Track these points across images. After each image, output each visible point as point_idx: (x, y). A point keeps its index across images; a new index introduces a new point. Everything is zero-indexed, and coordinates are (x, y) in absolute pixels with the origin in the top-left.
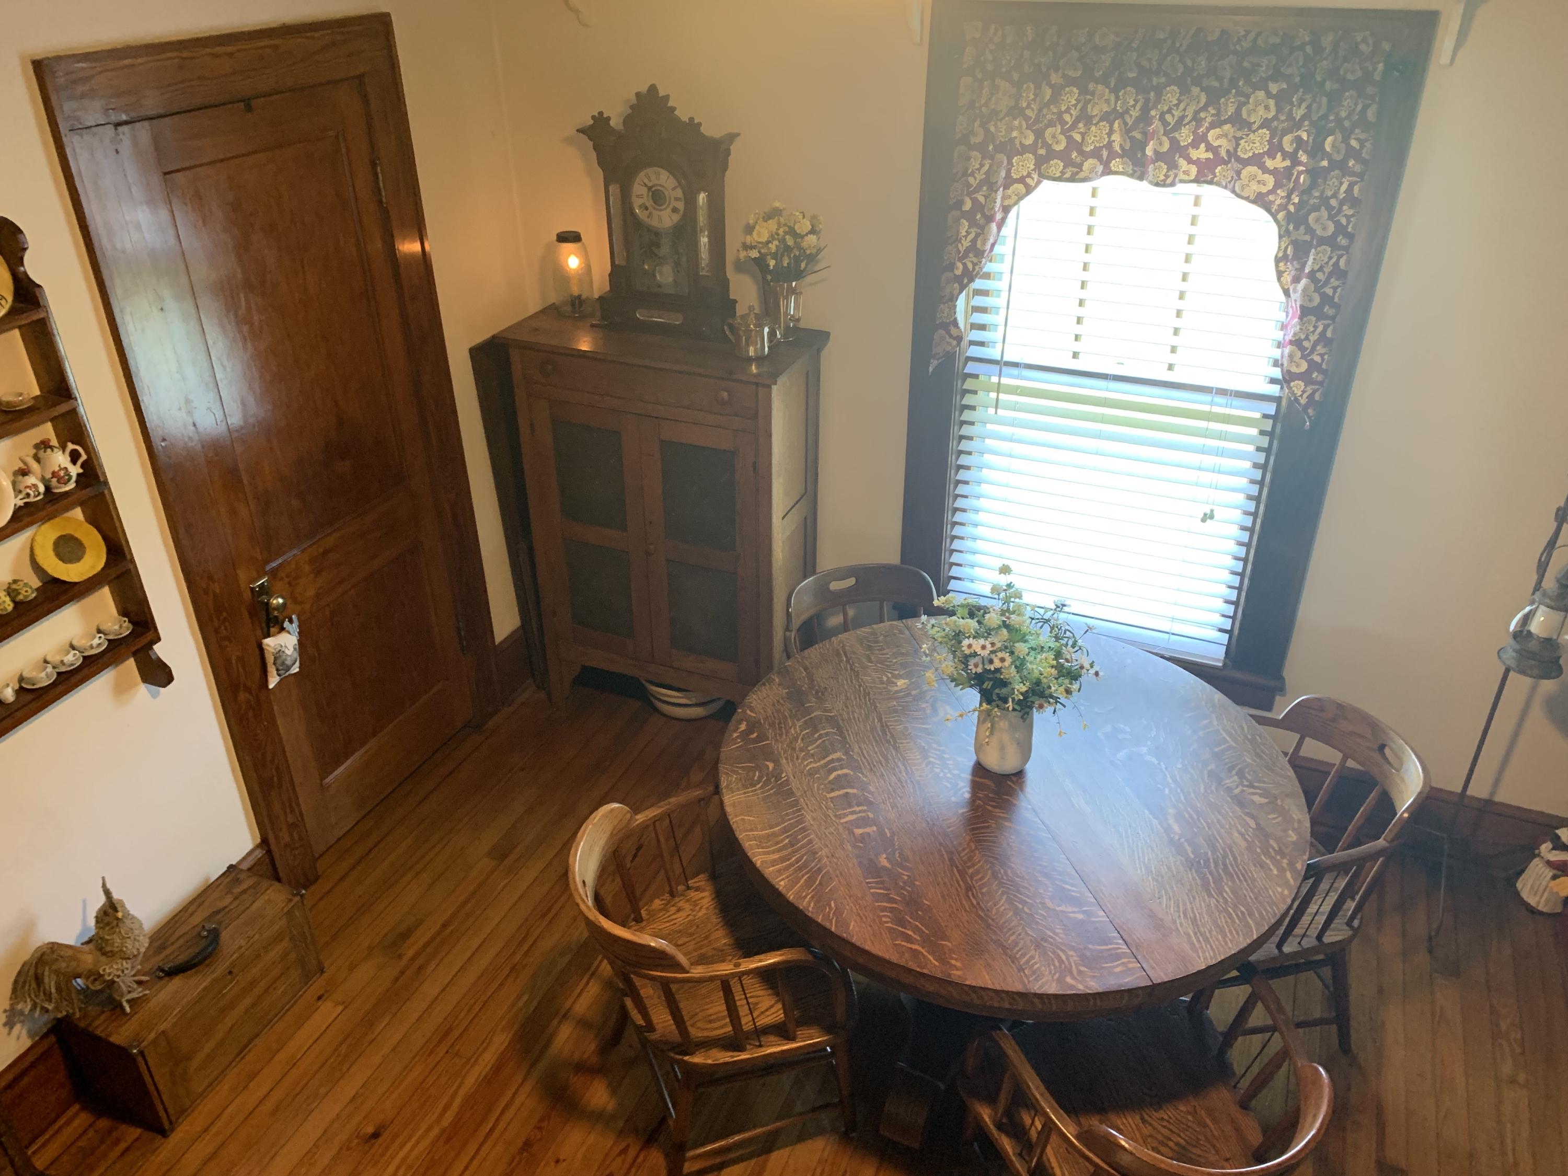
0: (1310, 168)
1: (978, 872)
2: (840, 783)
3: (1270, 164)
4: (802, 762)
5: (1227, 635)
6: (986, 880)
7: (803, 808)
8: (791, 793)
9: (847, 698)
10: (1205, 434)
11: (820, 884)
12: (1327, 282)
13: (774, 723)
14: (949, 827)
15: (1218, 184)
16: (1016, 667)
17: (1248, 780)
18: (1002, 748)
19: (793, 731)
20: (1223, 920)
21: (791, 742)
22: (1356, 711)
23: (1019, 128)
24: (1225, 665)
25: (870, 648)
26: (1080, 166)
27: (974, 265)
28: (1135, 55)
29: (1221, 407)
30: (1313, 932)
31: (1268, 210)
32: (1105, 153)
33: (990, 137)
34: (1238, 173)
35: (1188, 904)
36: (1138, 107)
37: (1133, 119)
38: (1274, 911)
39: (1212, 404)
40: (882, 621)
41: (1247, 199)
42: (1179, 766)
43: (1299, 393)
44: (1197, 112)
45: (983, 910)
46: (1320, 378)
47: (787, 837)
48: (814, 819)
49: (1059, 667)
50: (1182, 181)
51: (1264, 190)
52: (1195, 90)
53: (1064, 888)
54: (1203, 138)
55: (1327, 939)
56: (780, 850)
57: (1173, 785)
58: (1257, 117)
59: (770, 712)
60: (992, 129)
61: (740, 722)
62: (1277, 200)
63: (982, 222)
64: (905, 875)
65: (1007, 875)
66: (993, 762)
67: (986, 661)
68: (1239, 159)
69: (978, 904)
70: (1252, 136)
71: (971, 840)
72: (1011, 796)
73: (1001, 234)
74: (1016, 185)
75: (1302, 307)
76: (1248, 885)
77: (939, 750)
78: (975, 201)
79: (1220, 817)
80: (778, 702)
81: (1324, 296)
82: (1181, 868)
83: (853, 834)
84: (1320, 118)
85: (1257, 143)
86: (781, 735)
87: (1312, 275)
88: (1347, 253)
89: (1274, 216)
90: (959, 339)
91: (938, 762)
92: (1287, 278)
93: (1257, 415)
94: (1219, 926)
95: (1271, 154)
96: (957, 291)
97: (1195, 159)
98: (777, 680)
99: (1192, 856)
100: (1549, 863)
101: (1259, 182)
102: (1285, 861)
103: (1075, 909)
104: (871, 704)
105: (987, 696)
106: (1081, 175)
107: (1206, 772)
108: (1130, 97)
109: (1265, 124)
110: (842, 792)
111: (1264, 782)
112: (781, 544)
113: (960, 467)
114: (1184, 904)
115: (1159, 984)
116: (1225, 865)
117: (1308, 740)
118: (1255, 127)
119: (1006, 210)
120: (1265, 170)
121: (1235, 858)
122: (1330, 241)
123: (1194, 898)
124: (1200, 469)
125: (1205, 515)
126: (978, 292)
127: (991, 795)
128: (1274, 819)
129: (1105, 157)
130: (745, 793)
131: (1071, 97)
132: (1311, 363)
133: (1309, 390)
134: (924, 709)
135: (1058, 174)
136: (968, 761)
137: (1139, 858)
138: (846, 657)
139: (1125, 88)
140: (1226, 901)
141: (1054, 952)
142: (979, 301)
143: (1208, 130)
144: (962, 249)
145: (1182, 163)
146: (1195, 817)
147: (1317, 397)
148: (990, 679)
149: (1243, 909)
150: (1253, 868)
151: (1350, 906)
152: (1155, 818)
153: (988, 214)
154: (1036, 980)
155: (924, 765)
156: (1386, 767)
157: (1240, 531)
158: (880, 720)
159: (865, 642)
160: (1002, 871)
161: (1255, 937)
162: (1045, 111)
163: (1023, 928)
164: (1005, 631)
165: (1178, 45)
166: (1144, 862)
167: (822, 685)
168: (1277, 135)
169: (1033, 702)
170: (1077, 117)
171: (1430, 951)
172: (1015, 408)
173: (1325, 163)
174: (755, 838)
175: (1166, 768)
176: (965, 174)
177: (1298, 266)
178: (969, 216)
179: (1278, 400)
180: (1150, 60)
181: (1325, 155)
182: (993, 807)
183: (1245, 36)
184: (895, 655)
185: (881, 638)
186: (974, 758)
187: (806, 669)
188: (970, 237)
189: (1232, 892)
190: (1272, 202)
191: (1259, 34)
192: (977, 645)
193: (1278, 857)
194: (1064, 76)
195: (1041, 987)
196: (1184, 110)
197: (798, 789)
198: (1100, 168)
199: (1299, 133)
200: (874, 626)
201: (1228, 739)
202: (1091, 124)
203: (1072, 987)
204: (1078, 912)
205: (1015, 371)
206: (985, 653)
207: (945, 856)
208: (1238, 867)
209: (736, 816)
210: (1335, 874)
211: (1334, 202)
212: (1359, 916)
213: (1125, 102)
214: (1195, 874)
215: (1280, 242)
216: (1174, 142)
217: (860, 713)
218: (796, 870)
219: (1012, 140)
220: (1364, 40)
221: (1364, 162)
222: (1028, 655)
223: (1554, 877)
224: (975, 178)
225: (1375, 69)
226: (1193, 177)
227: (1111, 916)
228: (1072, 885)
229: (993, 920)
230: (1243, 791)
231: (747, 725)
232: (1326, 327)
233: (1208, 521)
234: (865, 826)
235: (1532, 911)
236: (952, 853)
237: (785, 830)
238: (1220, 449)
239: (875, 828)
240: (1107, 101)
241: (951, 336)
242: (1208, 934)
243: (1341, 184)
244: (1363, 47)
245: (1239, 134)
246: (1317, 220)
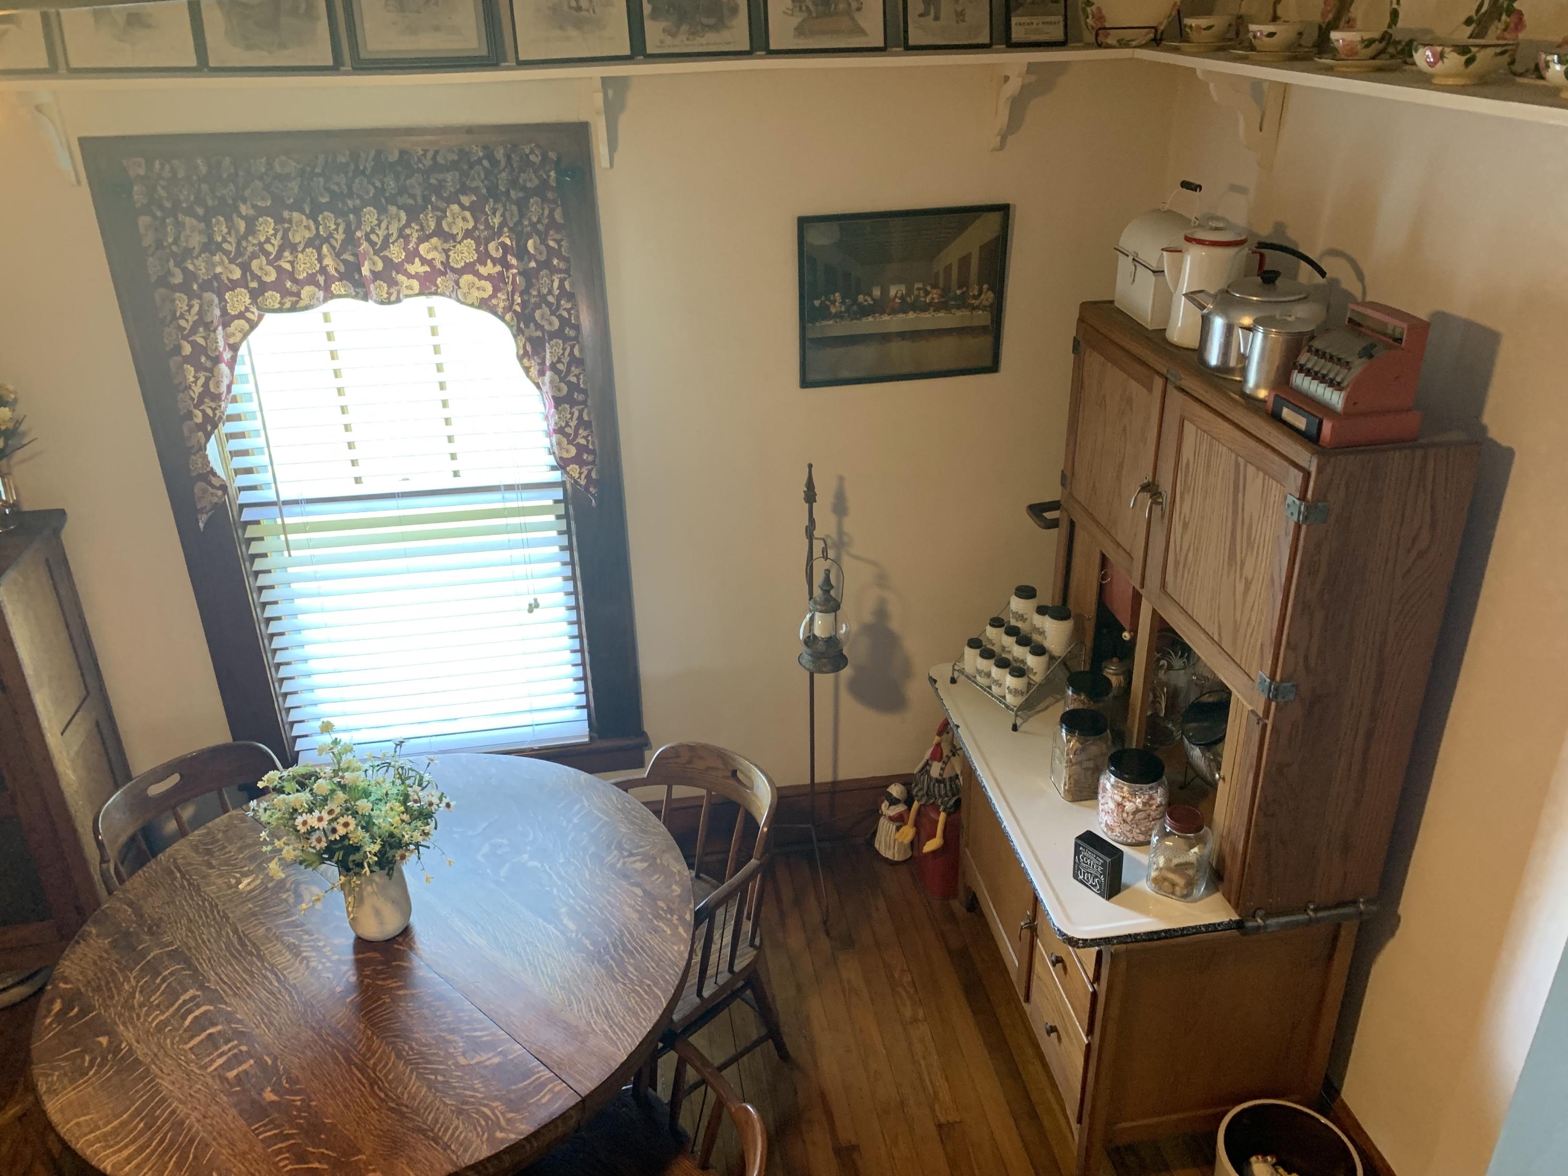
0: (521, 270)
1: (380, 1060)
2: (200, 1024)
3: (483, 270)
4: (145, 1020)
5: (586, 710)
6: (390, 1064)
7: (156, 1076)
8: (137, 1062)
9: (190, 921)
10: (507, 530)
11: (195, 1157)
12: (568, 371)
13: (99, 986)
14: (339, 1023)
15: (443, 294)
16: (363, 828)
17: (626, 850)
18: (377, 913)
19: (126, 987)
20: (633, 1001)
21: (126, 1002)
22: (705, 747)
23: (222, 263)
24: (591, 738)
25: (209, 852)
26: (298, 295)
27: (214, 410)
28: (321, 180)
29: (514, 501)
30: (724, 966)
31: (495, 313)
32: (321, 279)
33: (190, 276)
34: (457, 283)
35: (598, 999)
36: (341, 229)
37: (339, 242)
38: (676, 972)
39: (504, 500)
40: (226, 811)
41: (472, 305)
42: (562, 861)
43: (577, 476)
44: (401, 231)
45: (393, 1100)
46: (590, 458)
47: (142, 1120)
48: (173, 1083)
49: (407, 810)
50: (407, 296)
51: (486, 295)
52: (393, 209)
53: (475, 1037)
54: (416, 253)
55: (737, 969)
56: (133, 1141)
57: (560, 883)
58: (459, 227)
59: (90, 974)
60: (191, 267)
61: (52, 1002)
62: (501, 301)
63: (209, 364)
64: (298, 1100)
65: (411, 1048)
66: (373, 930)
67: (329, 833)
68: (453, 270)
69: (386, 1095)
70: (458, 246)
71: (366, 1027)
72: (402, 960)
73: (236, 373)
74: (236, 322)
75: (553, 397)
76: (648, 956)
77: (312, 940)
78: (194, 344)
79: (609, 898)
80: (101, 957)
81: (569, 384)
82: (584, 965)
83: (227, 1079)
84: (516, 224)
85: (465, 252)
86: (111, 997)
87: (553, 367)
88: (578, 342)
89: (502, 318)
90: (224, 488)
91: (314, 954)
92: (534, 372)
93: (550, 502)
94: (630, 1009)
95: (482, 260)
96: (203, 440)
97: (413, 273)
98: (94, 932)
99: (591, 948)
100: (891, 819)
101: (478, 288)
102: (675, 917)
103: (490, 1055)
104: (222, 918)
105: (345, 867)
106: (302, 304)
107: (587, 857)
108: (329, 221)
109: (468, 234)
110: (203, 1035)
111: (642, 847)
112: (68, 763)
113: (268, 620)
114: (594, 1000)
115: (588, 1095)
116: (623, 944)
117: (675, 787)
118: (459, 238)
119: (234, 348)
120: (480, 277)
121: (631, 934)
122: (558, 334)
123: (602, 990)
124: (512, 564)
125: (530, 605)
126: (231, 436)
127: (380, 968)
128: (657, 879)
129: (322, 283)
130: (74, 1089)
131: (267, 226)
132: (578, 446)
133: (585, 471)
134: (286, 901)
135: (277, 306)
136: (346, 941)
137: (542, 972)
138: (180, 871)
139: (321, 213)
140: (631, 980)
141: (478, 1112)
142: (235, 445)
143: (418, 245)
144: (195, 396)
145: (401, 278)
146: (587, 906)
147: (594, 475)
148: (339, 849)
149: (648, 982)
150: (648, 936)
151: (747, 926)
152: (550, 923)
153: (213, 355)
154: (466, 1151)
155: (297, 964)
156: (741, 788)
157: (567, 612)
158: (235, 931)
159: (201, 847)
160: (406, 1047)
161: (665, 1005)
162: (244, 244)
163: (441, 1100)
164: (340, 794)
165: (362, 168)
166: (548, 974)
167: (156, 916)
168: (482, 243)
169: (394, 856)
170: (280, 246)
171: (828, 934)
172: (309, 545)
173: (533, 264)
174: (98, 1140)
175: (550, 868)
176: (174, 317)
177: (539, 361)
178: (192, 359)
179: (562, 484)
180: (338, 184)
181: (531, 257)
182: (383, 979)
183: (424, 155)
184: (241, 850)
185: (220, 836)
186: (352, 935)
187: (131, 904)
188: (201, 381)
189: (636, 970)
190: (496, 306)
191: (437, 152)
192: (312, 820)
193: (669, 916)
194: (254, 207)
195: (472, 1156)
196: (387, 228)
197: (146, 1055)
198: (321, 294)
199: (502, 239)
200: (209, 824)
201: (600, 815)
202: (297, 251)
203: (502, 1141)
204: (494, 1056)
205: (297, 509)
206: (324, 824)
207: (340, 1058)
208: (635, 941)
209: (68, 1123)
210: (725, 905)
211: (551, 299)
212: (758, 932)
213: (326, 228)
214: (597, 965)
215: (516, 341)
216: (387, 261)
217: (210, 933)
218: (161, 1156)
219: (217, 277)
220: (532, 152)
221: (566, 260)
222: (372, 810)
223: (898, 829)
224: (187, 321)
225: (549, 176)
226: (417, 291)
227: (527, 1045)
228: (482, 1030)
229: (407, 1107)
230: (624, 863)
231: (63, 1003)
232: (581, 412)
233: (535, 610)
234: (240, 1063)
235: (892, 863)
236: (347, 1050)
237: (138, 1112)
238: (525, 541)
239: (252, 1062)
240: (307, 228)
241: (213, 487)
242: (622, 1023)
243: (553, 281)
244: (532, 157)
245: (446, 246)
246: (543, 317)
